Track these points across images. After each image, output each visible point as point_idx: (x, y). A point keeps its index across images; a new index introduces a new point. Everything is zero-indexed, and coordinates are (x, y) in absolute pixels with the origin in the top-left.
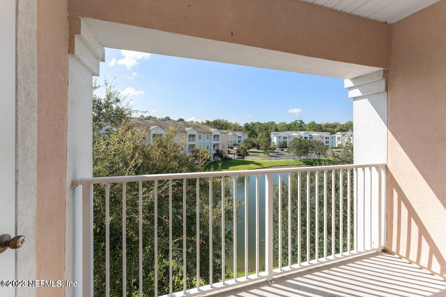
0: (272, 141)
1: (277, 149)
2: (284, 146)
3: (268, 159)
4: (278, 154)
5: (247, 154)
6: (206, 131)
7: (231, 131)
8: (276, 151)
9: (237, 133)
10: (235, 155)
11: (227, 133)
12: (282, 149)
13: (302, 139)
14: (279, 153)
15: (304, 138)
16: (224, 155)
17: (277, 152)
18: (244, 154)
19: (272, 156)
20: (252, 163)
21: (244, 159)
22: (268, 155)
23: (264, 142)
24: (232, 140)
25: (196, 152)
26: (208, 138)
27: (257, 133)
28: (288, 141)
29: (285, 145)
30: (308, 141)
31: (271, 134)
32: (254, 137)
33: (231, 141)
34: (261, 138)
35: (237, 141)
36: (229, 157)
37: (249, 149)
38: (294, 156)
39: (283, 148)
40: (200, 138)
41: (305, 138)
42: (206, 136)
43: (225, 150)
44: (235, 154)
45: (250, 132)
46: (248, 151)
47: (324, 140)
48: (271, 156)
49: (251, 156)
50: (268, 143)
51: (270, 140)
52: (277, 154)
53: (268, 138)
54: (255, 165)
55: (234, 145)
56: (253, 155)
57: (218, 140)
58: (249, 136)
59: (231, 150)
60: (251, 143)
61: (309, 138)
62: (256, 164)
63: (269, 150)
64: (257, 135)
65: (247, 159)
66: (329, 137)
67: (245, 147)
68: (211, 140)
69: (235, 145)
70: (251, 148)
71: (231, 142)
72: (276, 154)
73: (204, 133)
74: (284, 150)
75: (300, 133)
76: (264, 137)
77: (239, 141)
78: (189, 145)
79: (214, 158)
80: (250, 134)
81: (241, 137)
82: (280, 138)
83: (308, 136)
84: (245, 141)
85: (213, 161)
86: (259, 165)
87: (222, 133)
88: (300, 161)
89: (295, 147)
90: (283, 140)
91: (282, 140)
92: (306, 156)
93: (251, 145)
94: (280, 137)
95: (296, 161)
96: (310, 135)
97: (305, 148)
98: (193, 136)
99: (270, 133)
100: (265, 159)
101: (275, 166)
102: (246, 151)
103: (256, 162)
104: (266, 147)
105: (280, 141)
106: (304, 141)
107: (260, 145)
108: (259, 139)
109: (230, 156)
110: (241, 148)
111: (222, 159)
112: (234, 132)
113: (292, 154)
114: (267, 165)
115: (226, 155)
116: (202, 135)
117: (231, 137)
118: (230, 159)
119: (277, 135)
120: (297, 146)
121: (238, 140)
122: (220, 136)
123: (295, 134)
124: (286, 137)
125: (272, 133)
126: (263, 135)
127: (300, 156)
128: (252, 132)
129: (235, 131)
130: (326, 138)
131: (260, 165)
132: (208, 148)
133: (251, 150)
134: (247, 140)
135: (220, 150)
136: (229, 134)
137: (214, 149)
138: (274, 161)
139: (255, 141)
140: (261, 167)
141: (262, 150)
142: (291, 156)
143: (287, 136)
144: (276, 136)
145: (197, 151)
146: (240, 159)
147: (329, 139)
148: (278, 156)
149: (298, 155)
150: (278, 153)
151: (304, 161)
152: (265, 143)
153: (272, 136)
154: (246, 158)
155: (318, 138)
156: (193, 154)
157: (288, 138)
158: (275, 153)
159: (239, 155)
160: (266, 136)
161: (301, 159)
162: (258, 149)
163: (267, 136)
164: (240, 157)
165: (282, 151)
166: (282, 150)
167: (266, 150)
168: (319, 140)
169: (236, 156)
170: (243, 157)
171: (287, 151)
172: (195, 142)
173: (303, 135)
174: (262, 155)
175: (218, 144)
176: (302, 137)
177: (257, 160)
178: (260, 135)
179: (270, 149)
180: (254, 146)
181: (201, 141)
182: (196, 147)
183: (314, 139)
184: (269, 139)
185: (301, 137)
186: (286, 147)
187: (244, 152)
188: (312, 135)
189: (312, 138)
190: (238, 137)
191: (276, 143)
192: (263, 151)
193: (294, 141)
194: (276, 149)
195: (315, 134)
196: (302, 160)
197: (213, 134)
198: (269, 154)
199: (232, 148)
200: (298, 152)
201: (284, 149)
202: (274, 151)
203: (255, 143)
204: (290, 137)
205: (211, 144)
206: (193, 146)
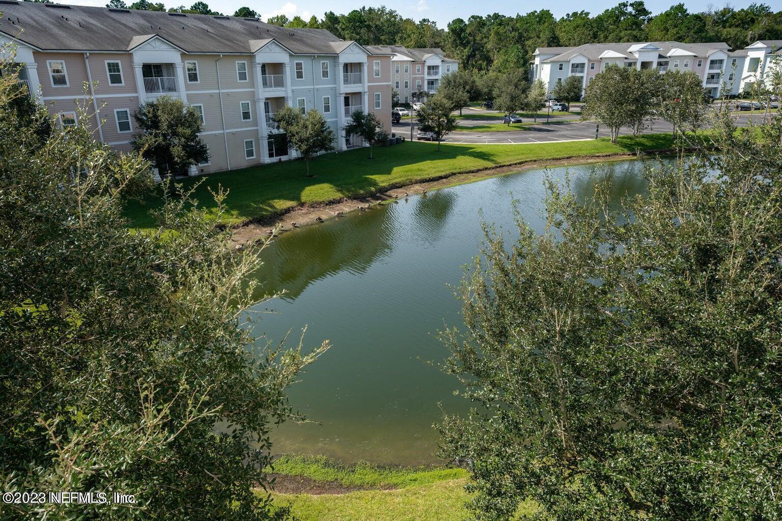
0: (536, 80)
1: (547, 104)
2: (572, 94)
3: (515, 140)
4: (548, 123)
5: (451, 126)
6: (318, 49)
7: (407, 47)
8: (544, 111)
9: (426, 56)
10: (412, 129)
11: (387, 57)
12: (563, 106)
13: (631, 69)
14: (553, 117)
15: (638, 67)
16: (377, 130)
17: (548, 116)
18: (439, 125)
19: (529, 129)
20: (464, 154)
21: (439, 140)
22: (518, 124)
23: (509, 82)
24: (408, 77)
25: (289, 123)
26: (325, 74)
27: (491, 54)
28: (586, 76)
29: (576, 90)
30: (650, 76)
31: (535, 56)
32: (480, 69)
33: (406, 83)
34: (500, 71)
35: (426, 83)
36: (394, 135)
37: (459, 106)
38: (598, 126)
39: (568, 100)
40: (300, 75)
41: (645, 65)
42: (319, 65)
43: (383, 113)
44: (413, 125)
45: (467, 51)
46: (456, 113)
47: (703, 71)
48: (525, 129)
49: (465, 131)
50: (520, 87)
51: (528, 77)
52: (545, 120)
53: (521, 70)
54: (472, 159)
55: (414, 95)
56: (471, 128)
57: (359, 80)
58: (465, 65)
59: (406, 112)
60: (467, 87)
61: (655, 66)
62: (475, 157)
63: (523, 109)
64: (489, 61)
65: (452, 139)
66: (721, 61)
67: (445, 101)
68: (335, 84)
69: (418, 96)
70: (466, 105)
71: (406, 87)
72: (543, 123)
73: (312, 57)
74: (571, 109)
75: (629, 50)
76: (512, 65)
77: (431, 83)
78: (267, 99)
79: (347, 141)
80: (469, 57)
81: (437, 67)
82: (561, 69)
83: (653, 58)
84: (449, 82)
85: (345, 148)
86: (484, 159)
87: (371, 56)
88: (614, 142)
89: (604, 98)
90: (570, 74)
91: (568, 73)
92: (636, 127)
93: (466, 96)
94: (561, 65)
95: (600, 144)
96: (660, 56)
97: (636, 100)
98: (277, 68)
99: (530, 53)
100: (506, 140)
101: (535, 161)
102: (447, 116)
103: (479, 150)
104: (513, 98)
105: (560, 79)
106: (638, 76)
107: (495, 92)
108: (495, 74)
109: (398, 131)
110: (433, 105)
111: (373, 141)
112: (417, 52)
113: (593, 119)
114: (510, 158)
115: (385, 129)
116: (306, 64)
117: (406, 71)
118: (400, 141)
119: (551, 59)
120: (610, 94)
121: (427, 77)
122: (365, 68)
123: (610, 53)
124: (583, 65)
125: (537, 52)
126: (507, 61)
127: (618, 126)
128: (474, 51)
129: (419, 47)
130: (712, 62)
131: (488, 160)
132: (327, 109)
133: (465, 111)
134: (455, 76)
135: (366, 113)
136: (395, 58)
137: (347, 112)
138: (535, 143)
139: (480, 80)
140: (490, 164)
141: (499, 108)
142: (588, 126)
143: (585, 61)
144: (548, 61)
145: (290, 119)
146: (429, 140)
147: (720, 68)
148: (550, 126)
149: (610, 125)
150: (550, 120)
151: (629, 141)
152: (511, 87)
153: (537, 61)
154: (448, 136)
155: (686, 65)
156: (278, 128)
157: (586, 66)
158: (539, 120)
159: (426, 129)
160: (518, 61)
161: (620, 136)
162: (489, 106)
163: (522, 61)
164: (429, 135)
165: (563, 110)
166: (565, 109)
167: (511, 109)
168: (688, 70)
169: (417, 133)
170: (439, 133)
171: (578, 110)
172: (283, 89)
173: (637, 56)
174: (499, 124)
175: (360, 93)
176: (635, 63)
177: (482, 141)
178: (497, 61)
179: (526, 106)
180: (475, 97)
181: (304, 86)
182: (290, 104)
183: (671, 67)
184: (526, 72)
185: (630, 64)
186: (577, 99)
187: (439, 118)
188: (668, 55)
189: (667, 63)
190: (429, 68)
191: (547, 86)
192: (503, 115)
193: (603, 77)
194: (544, 106)
195: (677, 51)
196: (623, 138)
197: (343, 59)
198: (520, 121)
199: (407, 106)
200: (613, 114)
201: (571, 104)
202: (539, 112)
203: (480, 87)
204: (593, 64)
205: (336, 96)
206: (279, 101)
